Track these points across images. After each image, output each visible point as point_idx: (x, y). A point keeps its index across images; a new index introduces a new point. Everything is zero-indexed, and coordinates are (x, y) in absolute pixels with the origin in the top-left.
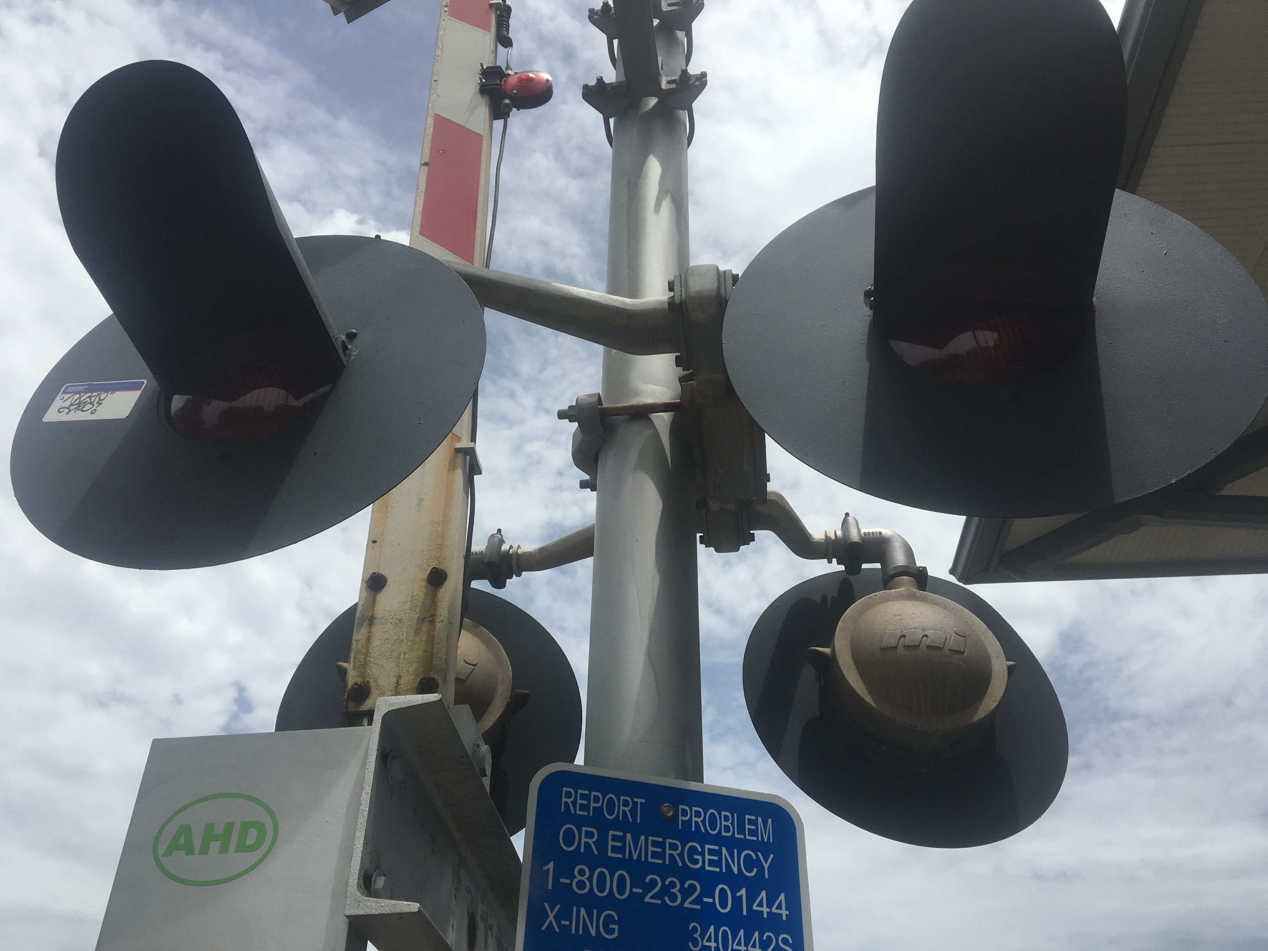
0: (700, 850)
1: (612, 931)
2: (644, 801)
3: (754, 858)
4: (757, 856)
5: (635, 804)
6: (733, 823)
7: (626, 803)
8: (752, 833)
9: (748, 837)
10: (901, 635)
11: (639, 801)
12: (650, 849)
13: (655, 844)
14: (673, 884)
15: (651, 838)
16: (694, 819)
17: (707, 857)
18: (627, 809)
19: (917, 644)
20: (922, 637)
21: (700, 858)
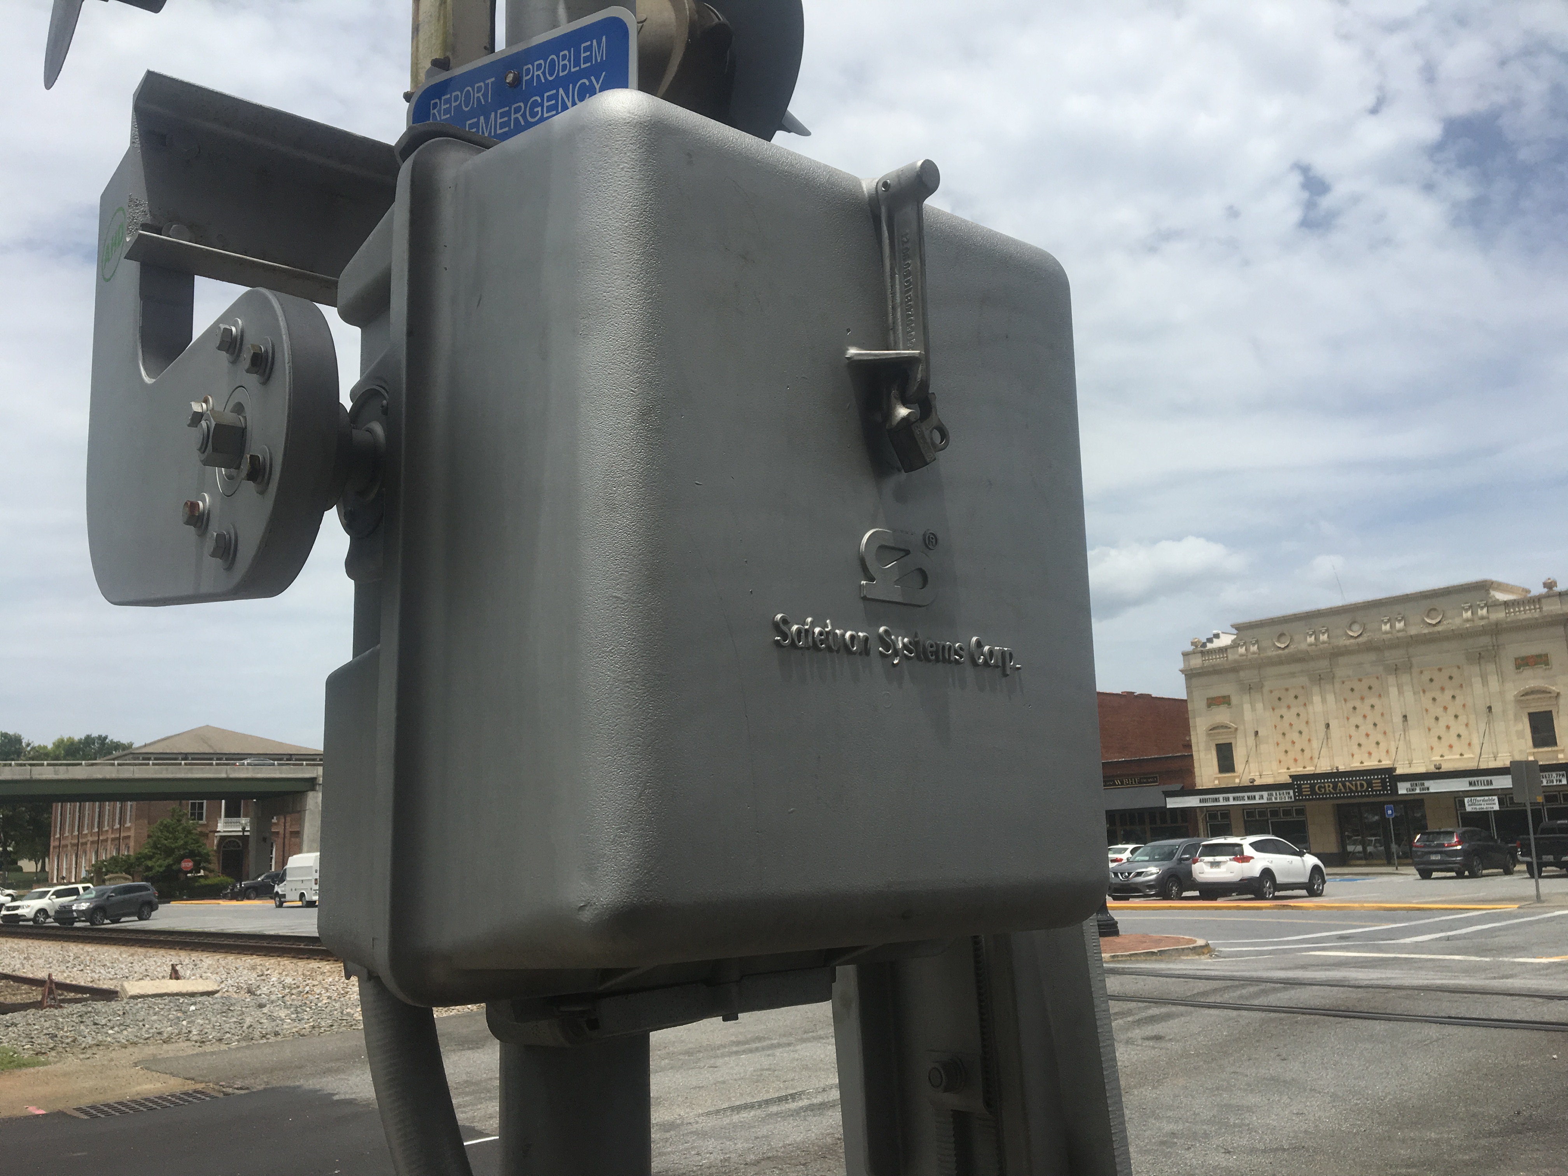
0: (540, 101)
2: (493, 79)
3: (588, 84)
4: (590, 81)
5: (487, 85)
6: (569, 61)
7: (479, 89)
8: (587, 59)
9: (583, 66)
11: (489, 81)
12: (499, 121)
13: (503, 115)
15: (499, 111)
16: (536, 73)
17: (546, 104)
18: (480, 95)
21: (539, 109)
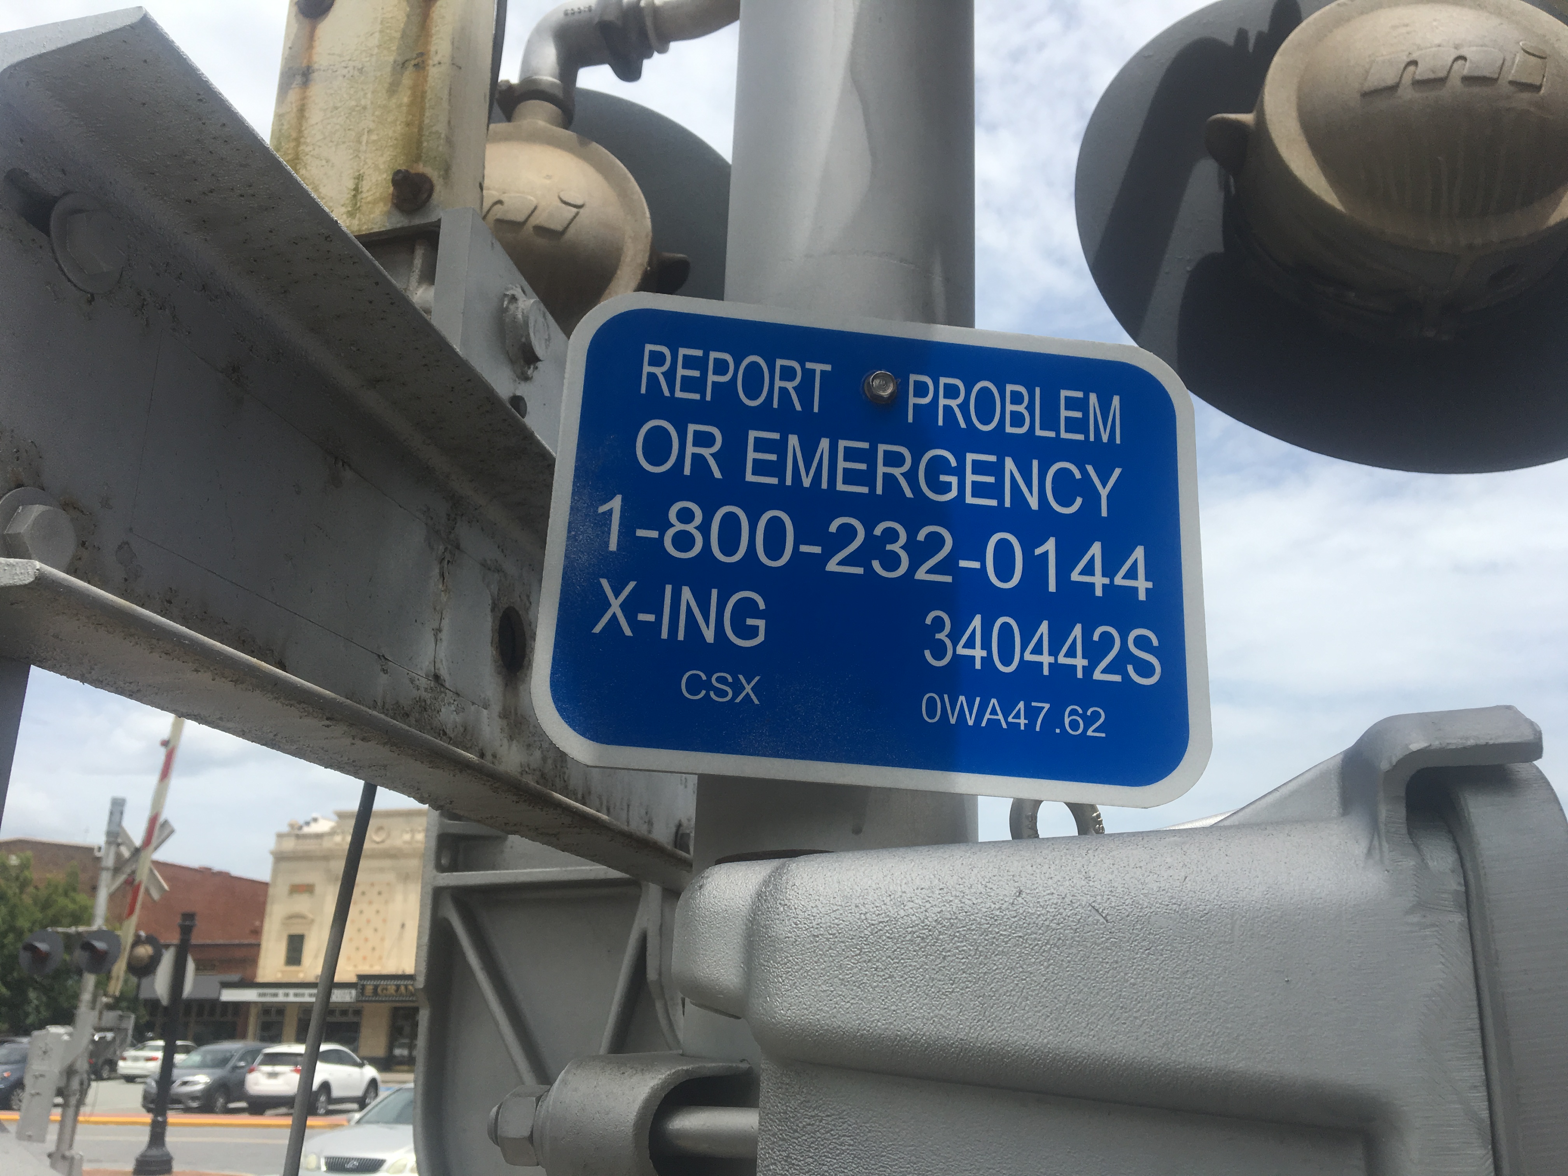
0: (954, 463)
1: (753, 632)
2: (828, 368)
3: (1078, 475)
4: (1084, 473)
6: (1030, 408)
7: (787, 373)
8: (1073, 425)
9: (1064, 435)
10: (1408, 60)
11: (819, 368)
12: (842, 464)
13: (852, 455)
14: (891, 535)
15: (842, 444)
16: (942, 401)
17: (970, 478)
18: (790, 385)
19: (1442, 74)
20: (1453, 62)
